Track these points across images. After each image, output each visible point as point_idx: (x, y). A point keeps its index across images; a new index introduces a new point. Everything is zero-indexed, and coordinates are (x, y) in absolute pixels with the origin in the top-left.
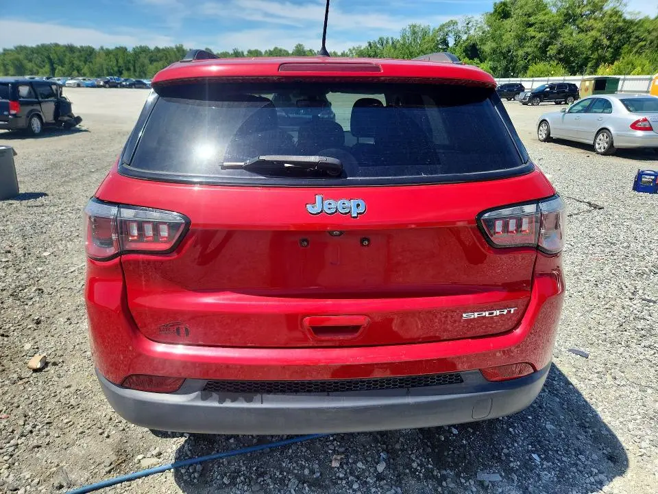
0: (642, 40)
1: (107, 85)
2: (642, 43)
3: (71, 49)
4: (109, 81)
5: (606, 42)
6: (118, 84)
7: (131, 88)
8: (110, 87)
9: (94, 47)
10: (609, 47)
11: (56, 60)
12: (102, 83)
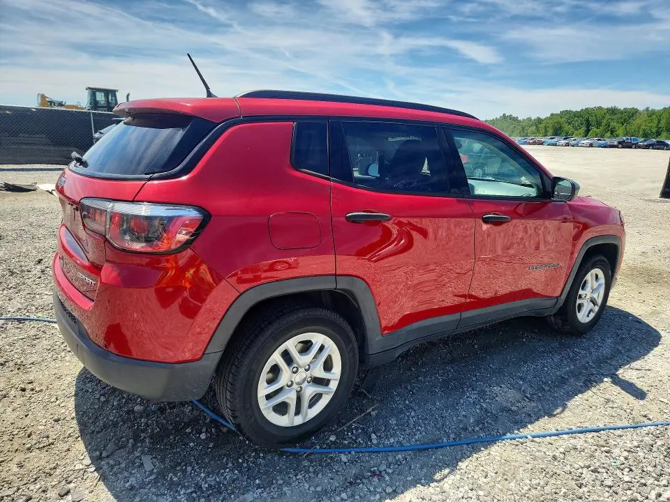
1: (620, 146)
3: (613, 111)
4: (624, 141)
6: (634, 144)
7: (648, 148)
8: (623, 147)
9: (638, 108)
11: (594, 123)
12: (616, 143)
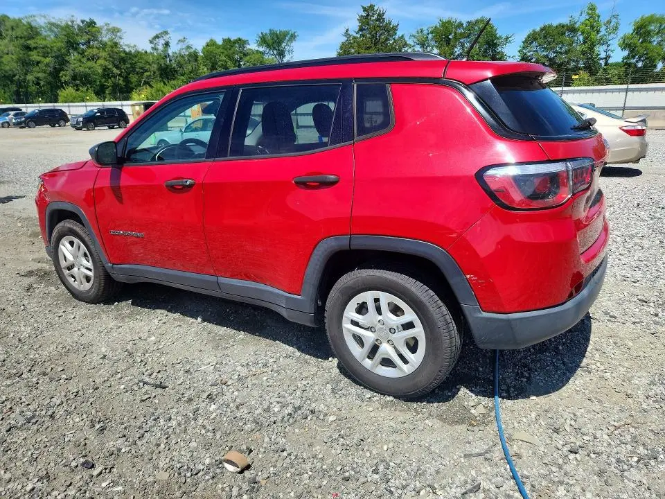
0: (146, 71)
2: (148, 74)
5: (115, 71)
10: (120, 75)
